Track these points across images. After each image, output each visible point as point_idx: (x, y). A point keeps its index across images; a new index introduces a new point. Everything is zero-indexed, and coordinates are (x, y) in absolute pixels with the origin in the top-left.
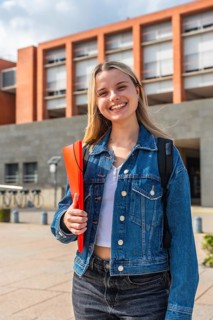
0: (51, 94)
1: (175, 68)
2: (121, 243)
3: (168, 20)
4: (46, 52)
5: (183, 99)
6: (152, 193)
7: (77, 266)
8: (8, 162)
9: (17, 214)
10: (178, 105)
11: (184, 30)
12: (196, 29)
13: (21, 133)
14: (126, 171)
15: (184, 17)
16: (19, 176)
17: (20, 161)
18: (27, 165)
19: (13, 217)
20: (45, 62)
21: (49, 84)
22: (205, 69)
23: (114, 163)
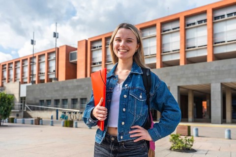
0: (94, 64)
1: (157, 51)
2: (123, 123)
3: (154, 26)
4: (92, 42)
5: (161, 67)
6: (141, 97)
7: (97, 138)
8: (73, 98)
9: (76, 123)
10: (159, 69)
11: (162, 31)
12: (169, 30)
13: (79, 84)
14: (126, 85)
15: (163, 24)
16: (78, 105)
17: (79, 98)
18: (82, 99)
19: (74, 125)
20: (91, 48)
21: (93, 59)
22: (173, 51)
23: (118, 82)
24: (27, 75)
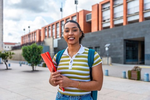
0: (104, 21)
4: (102, 5)
17: (93, 46)
18: (96, 47)
20: (102, 9)
24: (59, 33)
